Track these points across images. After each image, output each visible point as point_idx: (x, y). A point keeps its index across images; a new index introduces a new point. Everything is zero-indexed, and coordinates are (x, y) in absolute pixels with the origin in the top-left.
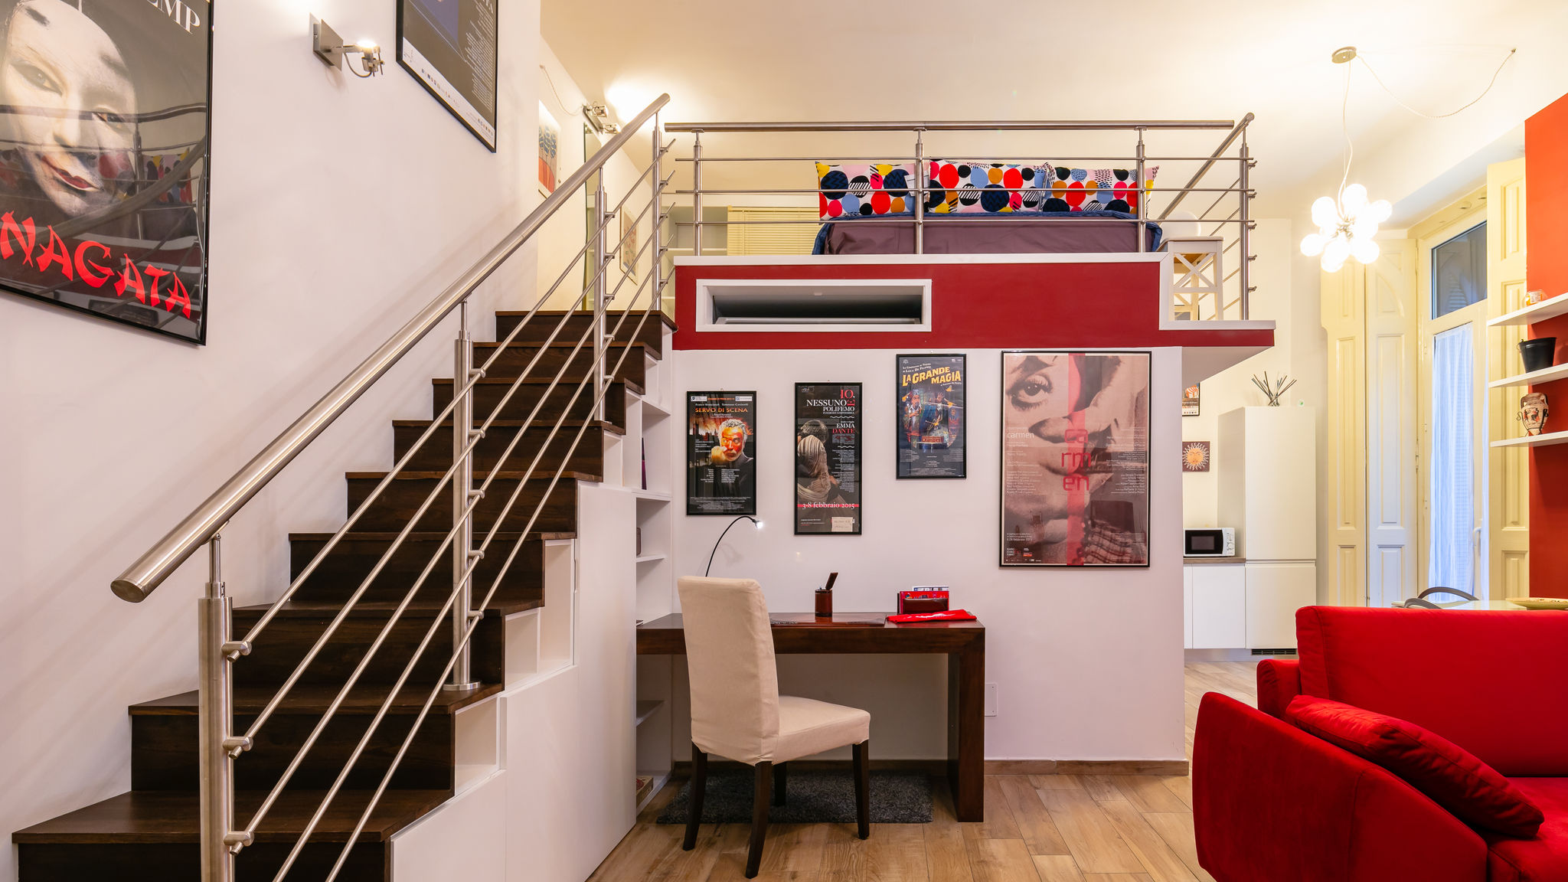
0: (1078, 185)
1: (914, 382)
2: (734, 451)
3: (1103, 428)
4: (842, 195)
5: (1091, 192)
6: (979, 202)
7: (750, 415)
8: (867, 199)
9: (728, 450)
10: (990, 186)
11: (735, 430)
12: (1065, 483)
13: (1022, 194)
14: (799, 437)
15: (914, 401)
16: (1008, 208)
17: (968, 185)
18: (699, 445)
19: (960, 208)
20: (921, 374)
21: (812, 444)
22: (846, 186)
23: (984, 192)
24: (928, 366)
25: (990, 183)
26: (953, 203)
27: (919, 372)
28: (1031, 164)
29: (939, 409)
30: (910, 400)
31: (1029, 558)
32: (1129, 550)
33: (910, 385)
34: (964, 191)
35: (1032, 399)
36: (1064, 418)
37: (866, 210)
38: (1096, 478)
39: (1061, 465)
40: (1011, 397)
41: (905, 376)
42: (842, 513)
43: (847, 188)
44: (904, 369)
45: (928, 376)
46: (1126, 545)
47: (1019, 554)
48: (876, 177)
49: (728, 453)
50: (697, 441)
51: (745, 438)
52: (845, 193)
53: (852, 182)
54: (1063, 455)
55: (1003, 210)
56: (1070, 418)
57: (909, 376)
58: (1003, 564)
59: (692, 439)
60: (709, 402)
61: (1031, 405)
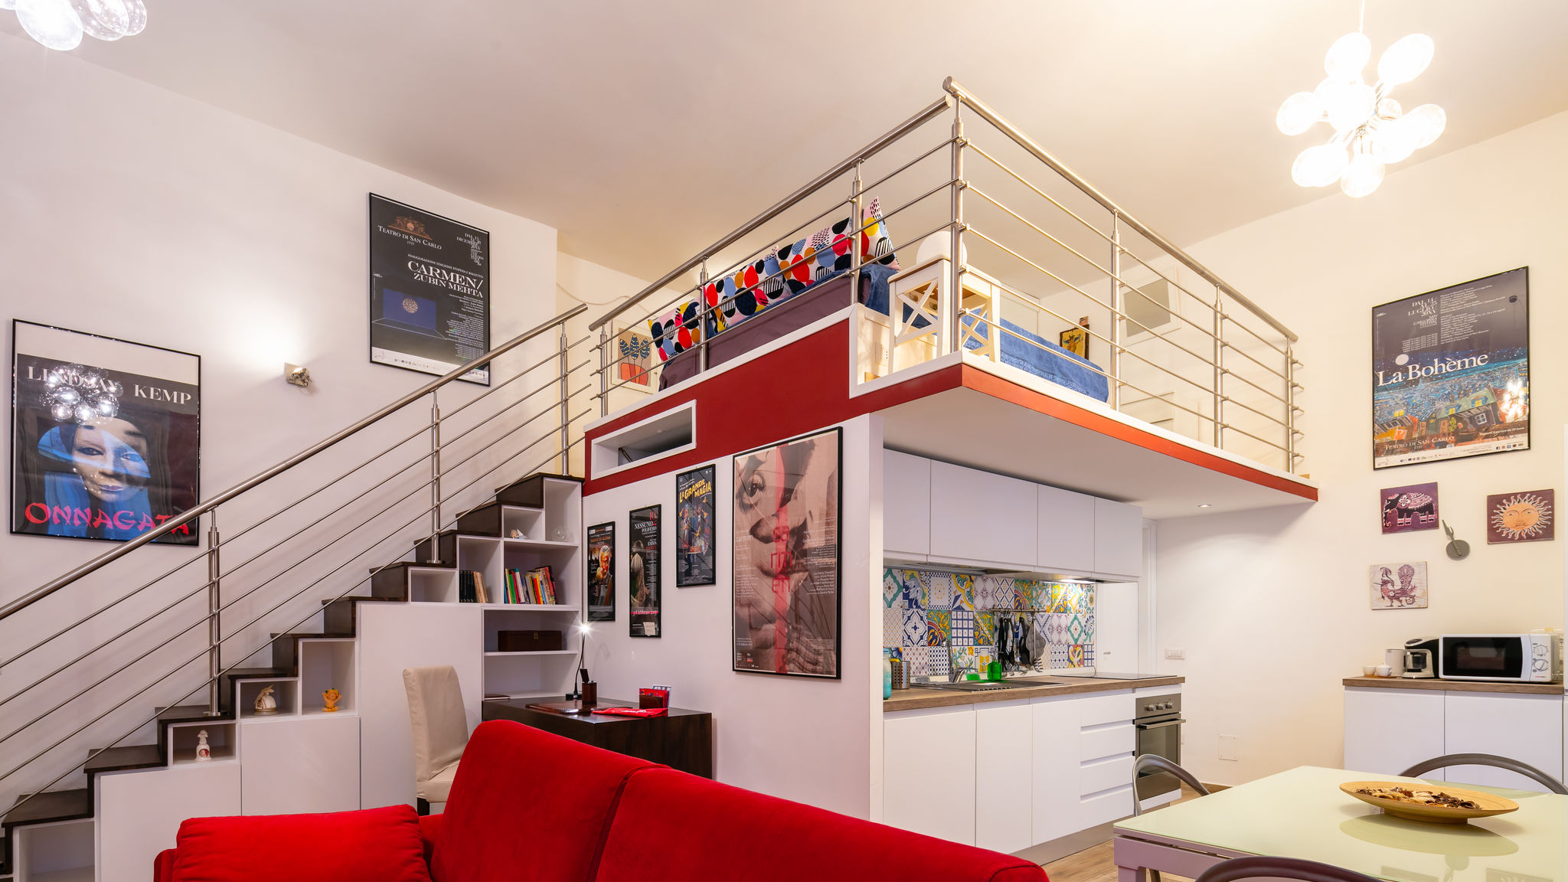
0: (798, 257)
1: (686, 497)
3: (801, 523)
4: (662, 341)
5: (811, 260)
6: (737, 310)
8: (677, 338)
9: (604, 570)
10: (738, 292)
11: (606, 554)
12: (773, 585)
13: (761, 288)
14: (632, 556)
15: (685, 516)
16: (760, 305)
17: (723, 299)
19: (729, 321)
20: (689, 489)
21: (637, 559)
22: (662, 332)
23: (736, 299)
24: (692, 481)
25: (737, 289)
26: (722, 320)
27: (689, 487)
28: (762, 256)
29: (699, 520)
30: (683, 514)
31: (751, 663)
32: (821, 659)
34: (723, 305)
36: (773, 515)
37: (678, 347)
38: (797, 577)
39: (771, 566)
40: (738, 501)
41: (681, 493)
42: (650, 618)
43: (663, 334)
44: (681, 487)
45: (693, 490)
46: (818, 653)
47: (744, 659)
48: (678, 317)
49: (604, 573)
51: (610, 559)
52: (662, 339)
53: (665, 328)
54: (772, 555)
55: (758, 308)
56: (776, 515)
57: (683, 492)
58: (735, 668)
59: (590, 562)
60: (596, 533)
61: (751, 506)
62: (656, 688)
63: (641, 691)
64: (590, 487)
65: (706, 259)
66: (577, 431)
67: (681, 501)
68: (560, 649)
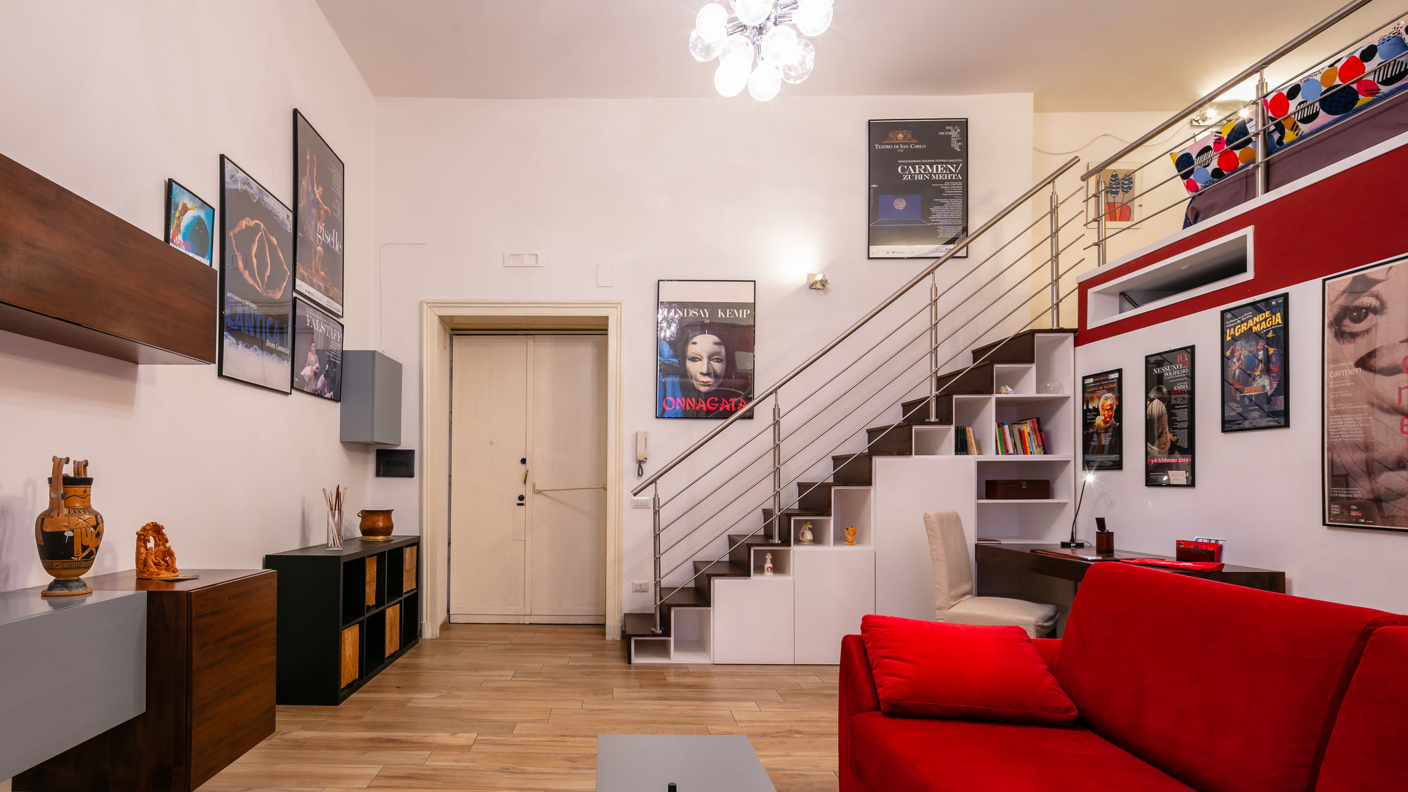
1: (1237, 334)
2: (1108, 419)
4: (1192, 172)
6: (1322, 113)
7: (1118, 389)
8: (1214, 165)
9: (1106, 418)
10: (1326, 91)
11: (1109, 402)
12: (1402, 425)
13: (1370, 78)
14: (1148, 402)
15: (1237, 354)
16: (1363, 99)
17: (1300, 104)
18: (1090, 416)
19: (1305, 128)
20: (1243, 325)
21: (1157, 406)
22: (1192, 162)
23: (1320, 101)
24: (1249, 314)
25: (1324, 89)
26: (1294, 128)
27: (1242, 322)
28: (1374, 40)
29: (1260, 358)
30: (1233, 352)
31: (1356, 517)
33: (1235, 339)
34: (1298, 112)
35: (1359, 327)
36: (1402, 342)
37: (1217, 174)
39: (1397, 402)
40: (1334, 330)
41: (1228, 330)
42: (1177, 467)
43: (1194, 164)
44: (1228, 324)
45: (1249, 325)
47: (1346, 513)
48: (1219, 141)
49: (1105, 422)
50: (1088, 414)
51: (1115, 407)
52: (1193, 169)
53: (1197, 157)
54: (1401, 390)
55: (1359, 104)
57: (1232, 329)
58: (1327, 522)
59: (1085, 412)
60: (1094, 382)
61: (1354, 335)
62: (1199, 541)
63: (1178, 543)
64: (1083, 336)
65: (1264, 68)
66: (1069, 284)
67: (1229, 338)
68: (1048, 497)
